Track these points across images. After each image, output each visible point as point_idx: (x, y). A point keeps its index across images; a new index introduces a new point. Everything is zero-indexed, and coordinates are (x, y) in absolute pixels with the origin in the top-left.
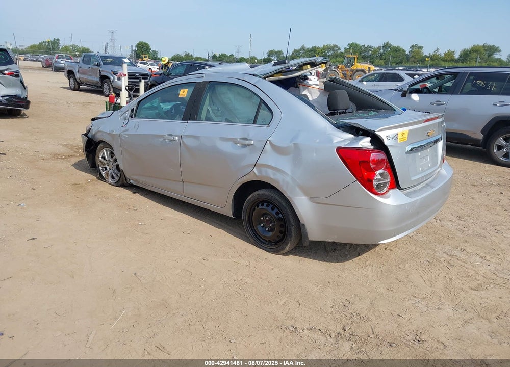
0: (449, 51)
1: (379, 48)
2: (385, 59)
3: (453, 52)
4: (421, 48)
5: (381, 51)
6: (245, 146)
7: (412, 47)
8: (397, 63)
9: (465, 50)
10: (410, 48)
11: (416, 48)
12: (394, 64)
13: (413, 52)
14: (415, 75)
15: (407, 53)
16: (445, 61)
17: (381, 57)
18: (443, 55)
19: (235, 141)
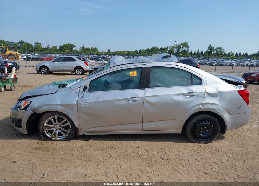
0: (54, 46)
1: (17, 43)
2: (22, 49)
3: (56, 46)
4: (41, 44)
5: (19, 45)
6: (192, 96)
7: (36, 43)
8: (30, 51)
9: (61, 45)
10: (35, 44)
11: (38, 44)
12: (28, 52)
13: (37, 46)
14: (81, 58)
15: (34, 46)
16: (53, 51)
17: (20, 48)
18: (51, 48)
19: (184, 95)
